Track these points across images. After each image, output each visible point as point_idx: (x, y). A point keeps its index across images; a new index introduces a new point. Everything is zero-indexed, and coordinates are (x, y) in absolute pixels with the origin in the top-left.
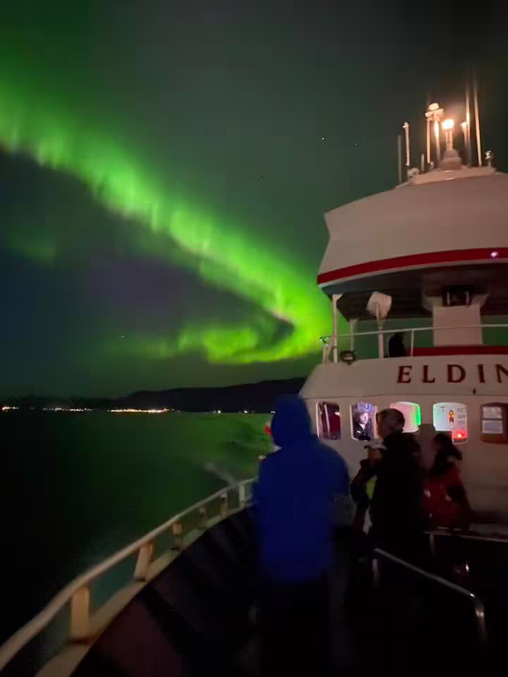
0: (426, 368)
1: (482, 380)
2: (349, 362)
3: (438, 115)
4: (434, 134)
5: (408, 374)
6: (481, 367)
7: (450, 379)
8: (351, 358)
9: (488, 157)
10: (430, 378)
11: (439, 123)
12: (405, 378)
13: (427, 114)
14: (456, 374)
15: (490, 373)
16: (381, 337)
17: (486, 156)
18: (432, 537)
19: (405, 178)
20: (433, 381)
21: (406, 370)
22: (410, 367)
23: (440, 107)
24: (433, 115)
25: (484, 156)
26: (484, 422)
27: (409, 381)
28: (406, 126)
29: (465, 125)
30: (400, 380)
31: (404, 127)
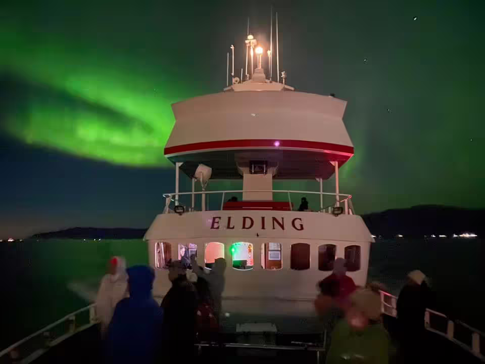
0: (229, 218)
1: (263, 228)
2: (180, 214)
3: (253, 43)
4: (250, 56)
5: (218, 222)
6: (263, 219)
7: (244, 227)
8: (182, 211)
9: (283, 76)
10: (231, 226)
11: (254, 49)
12: (216, 225)
13: (247, 42)
14: (248, 222)
15: (269, 222)
16: (203, 196)
17: (281, 75)
18: (200, 347)
19: (231, 84)
20: (233, 228)
21: (217, 220)
22: (220, 218)
23: (254, 38)
24: (250, 43)
25: (280, 75)
26: (269, 252)
27: (218, 228)
28: (232, 47)
29: (270, 53)
30: (212, 227)
31: (231, 48)
